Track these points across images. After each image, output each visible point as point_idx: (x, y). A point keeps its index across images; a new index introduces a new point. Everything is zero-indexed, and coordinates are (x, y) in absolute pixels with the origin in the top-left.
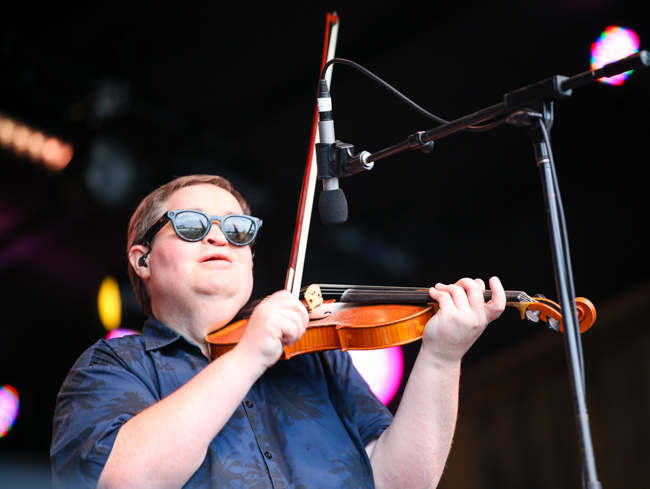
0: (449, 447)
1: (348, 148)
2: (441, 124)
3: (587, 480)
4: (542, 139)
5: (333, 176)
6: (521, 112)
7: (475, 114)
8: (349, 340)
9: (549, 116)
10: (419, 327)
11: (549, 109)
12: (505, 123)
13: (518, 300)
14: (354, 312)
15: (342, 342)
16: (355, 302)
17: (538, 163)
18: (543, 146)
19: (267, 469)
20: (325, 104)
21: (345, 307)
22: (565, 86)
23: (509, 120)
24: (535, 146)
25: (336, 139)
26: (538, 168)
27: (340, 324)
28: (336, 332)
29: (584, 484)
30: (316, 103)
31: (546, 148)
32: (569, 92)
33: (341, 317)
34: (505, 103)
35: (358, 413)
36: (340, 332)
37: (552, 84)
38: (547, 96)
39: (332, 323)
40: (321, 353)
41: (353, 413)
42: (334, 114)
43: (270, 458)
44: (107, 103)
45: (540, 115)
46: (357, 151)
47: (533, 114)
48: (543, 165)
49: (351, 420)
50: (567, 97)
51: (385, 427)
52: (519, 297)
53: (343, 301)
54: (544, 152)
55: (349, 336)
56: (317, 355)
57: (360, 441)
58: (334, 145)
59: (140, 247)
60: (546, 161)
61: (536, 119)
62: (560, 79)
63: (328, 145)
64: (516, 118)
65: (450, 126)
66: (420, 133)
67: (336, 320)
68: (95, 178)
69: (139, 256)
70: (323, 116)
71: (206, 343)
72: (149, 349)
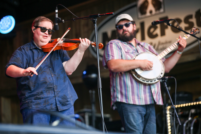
3: (99, 77)
5: (57, 23)
14: (65, 44)
15: (63, 48)
20: (57, 11)
27: (63, 46)
30: (55, 11)
39: (62, 45)
43: (50, 67)
46: (62, 19)
47: (94, 19)
48: (95, 27)
59: (34, 27)
62: (99, 14)
63: (57, 18)
69: (34, 29)
70: (56, 13)
71: (41, 48)
72: (31, 49)
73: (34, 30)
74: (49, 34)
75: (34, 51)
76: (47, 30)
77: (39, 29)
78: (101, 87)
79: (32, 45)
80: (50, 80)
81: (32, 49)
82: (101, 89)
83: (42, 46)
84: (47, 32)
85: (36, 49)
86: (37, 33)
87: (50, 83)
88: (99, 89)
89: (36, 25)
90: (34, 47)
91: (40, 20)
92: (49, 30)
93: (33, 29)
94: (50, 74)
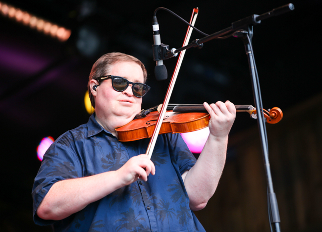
0: (221, 175)
1: (166, 47)
2: (205, 36)
4: (248, 43)
5: (160, 59)
6: (239, 31)
7: (220, 32)
8: (176, 129)
9: (251, 32)
10: (206, 122)
11: (251, 29)
12: (232, 36)
13: (249, 109)
14: (178, 116)
15: (172, 129)
16: (179, 111)
17: (247, 54)
18: (248, 45)
19: (140, 189)
20: (156, 27)
21: (175, 114)
22: (258, 19)
23: (234, 35)
24: (245, 46)
25: (161, 42)
26: (246, 55)
27: (172, 121)
28: (170, 125)
29: (268, 194)
30: (152, 27)
31: (250, 47)
32: (259, 22)
33: (173, 118)
34: (232, 27)
35: (179, 159)
36: (171, 125)
37: (252, 18)
38: (250, 24)
39: (169, 121)
40: (167, 134)
41: (177, 159)
42: (160, 32)
44: (86, 10)
45: (247, 32)
46: (170, 48)
47: (243, 32)
48: (249, 54)
49: (176, 163)
50: (259, 24)
51: (192, 166)
52: (249, 108)
53: (173, 111)
54: (249, 49)
55: (175, 127)
56: (165, 135)
57: (179, 172)
58: (160, 45)
59: (95, 81)
60: (250, 52)
61: (245, 34)
62: (255, 16)
63: (157, 46)
64: (236, 34)
65: (209, 37)
66: (197, 40)
67: (171, 120)
68: (81, 45)
69: (94, 85)
70: (156, 33)
71: (115, 132)
72: (89, 136)
73: (94, 88)
74: (136, 94)
75: (98, 140)
76: (128, 83)
77: (108, 84)
78: (277, 218)
79: (91, 128)
80: (142, 219)
81: (93, 137)
82: (277, 225)
83: (117, 128)
84: (129, 90)
85: (102, 134)
86: (104, 94)
87: (141, 226)
88: (274, 224)
89: (99, 74)
90: (96, 132)
91: (110, 60)
92: (135, 86)
93: (91, 86)
94: (142, 202)
